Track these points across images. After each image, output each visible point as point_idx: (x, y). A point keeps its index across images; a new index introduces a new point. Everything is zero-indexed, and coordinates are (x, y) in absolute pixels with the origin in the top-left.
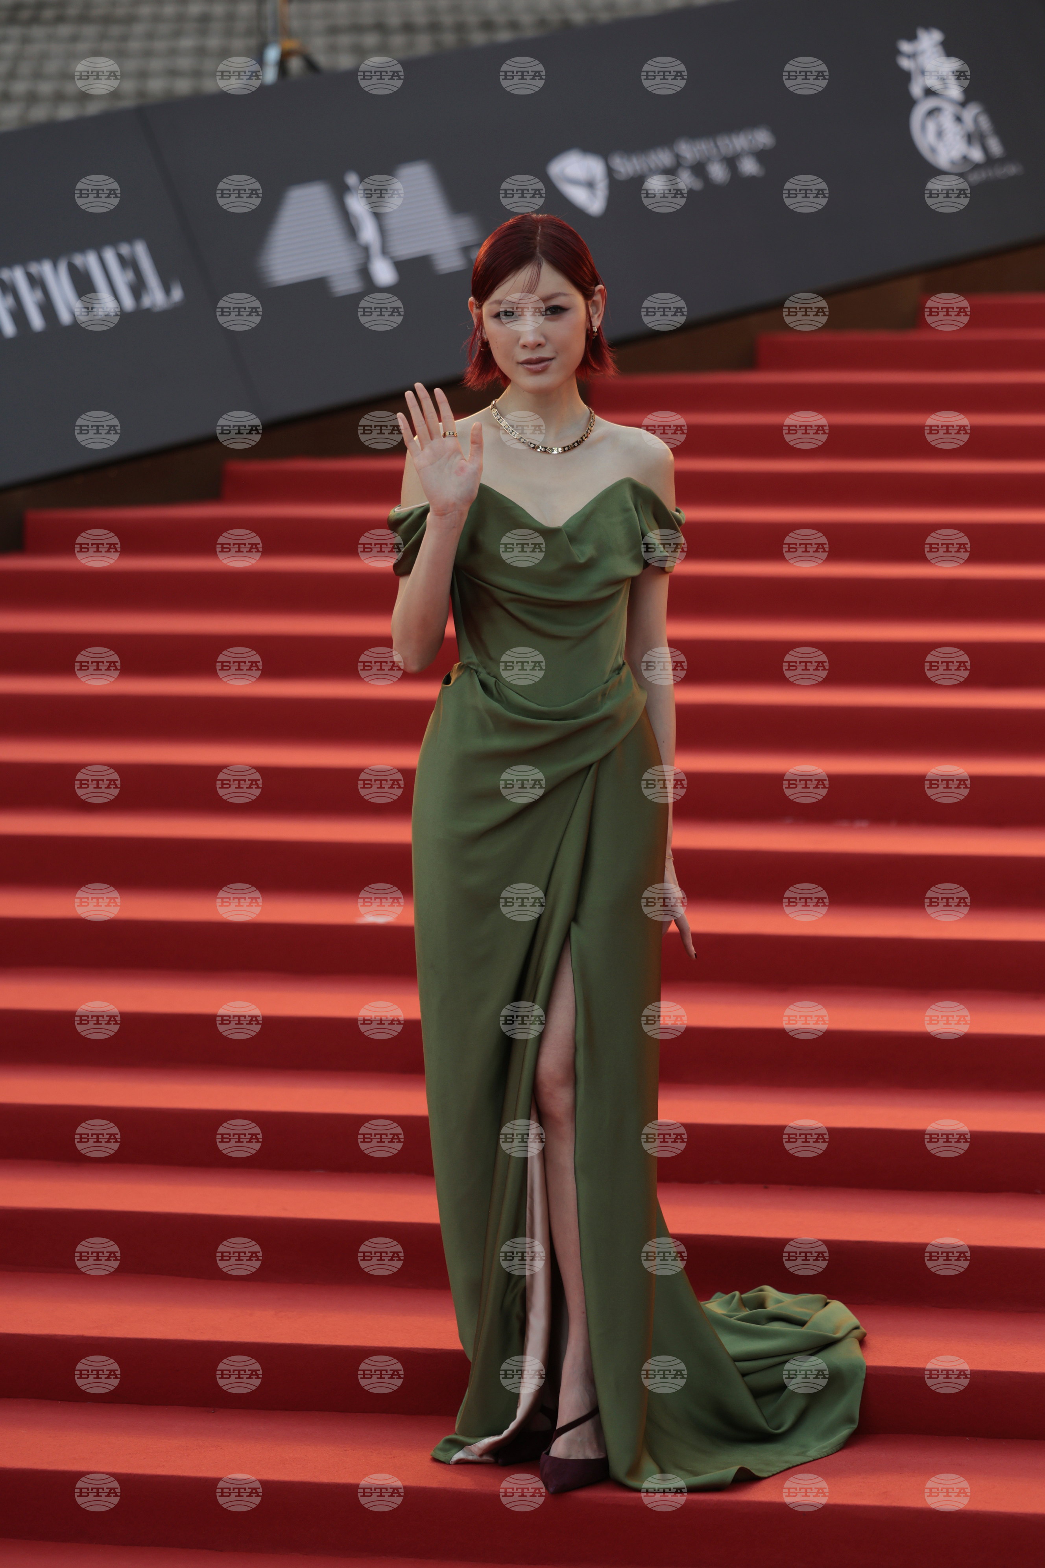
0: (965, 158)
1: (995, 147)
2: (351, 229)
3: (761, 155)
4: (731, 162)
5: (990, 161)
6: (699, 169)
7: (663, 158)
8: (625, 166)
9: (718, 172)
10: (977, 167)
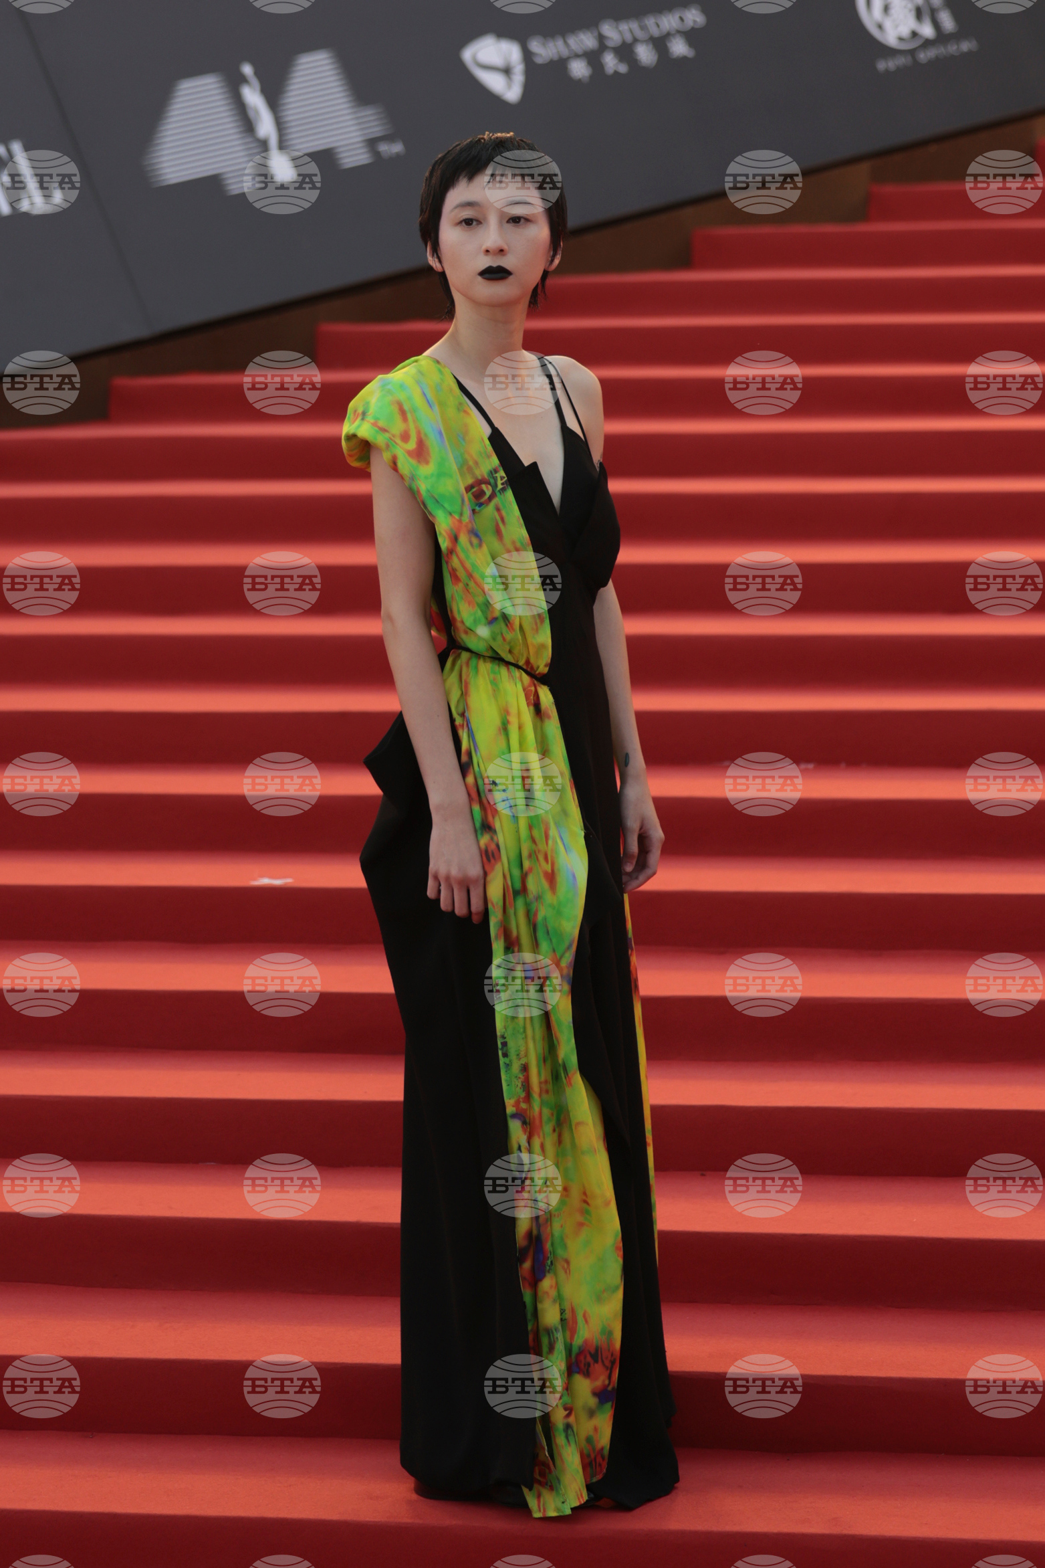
0: (914, 34)
1: (948, 22)
2: (247, 124)
3: (691, 36)
4: (660, 43)
5: (942, 37)
6: (625, 51)
7: (587, 40)
8: (544, 50)
9: (645, 54)
10: (927, 43)
